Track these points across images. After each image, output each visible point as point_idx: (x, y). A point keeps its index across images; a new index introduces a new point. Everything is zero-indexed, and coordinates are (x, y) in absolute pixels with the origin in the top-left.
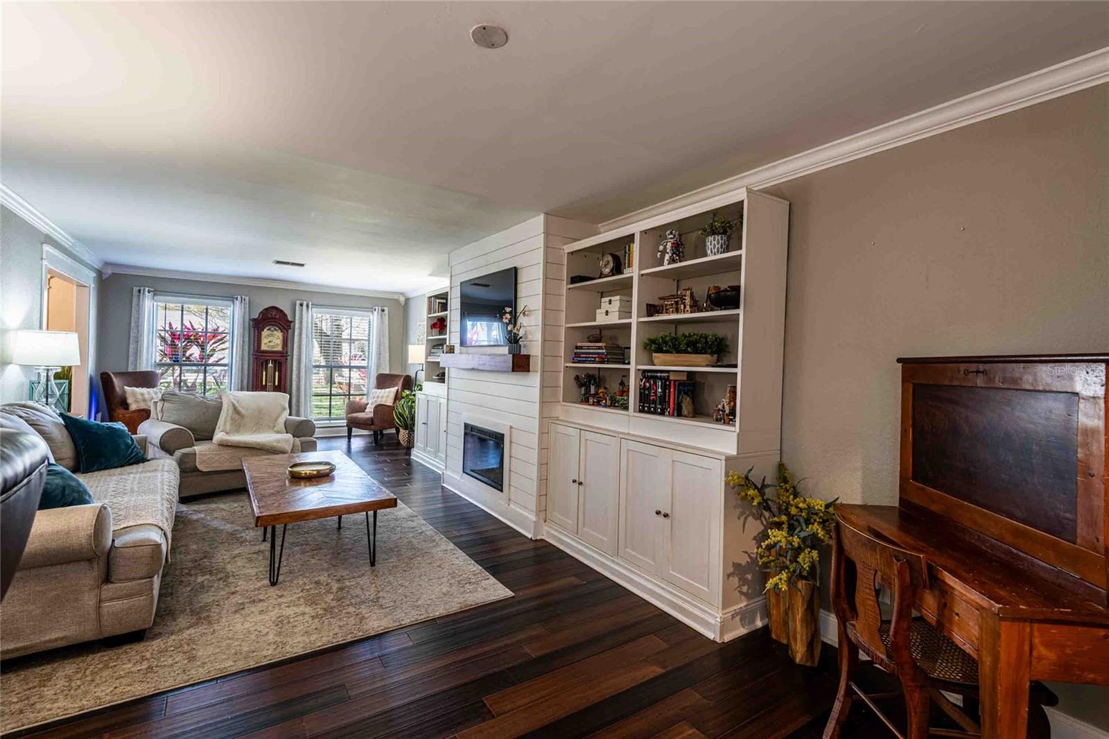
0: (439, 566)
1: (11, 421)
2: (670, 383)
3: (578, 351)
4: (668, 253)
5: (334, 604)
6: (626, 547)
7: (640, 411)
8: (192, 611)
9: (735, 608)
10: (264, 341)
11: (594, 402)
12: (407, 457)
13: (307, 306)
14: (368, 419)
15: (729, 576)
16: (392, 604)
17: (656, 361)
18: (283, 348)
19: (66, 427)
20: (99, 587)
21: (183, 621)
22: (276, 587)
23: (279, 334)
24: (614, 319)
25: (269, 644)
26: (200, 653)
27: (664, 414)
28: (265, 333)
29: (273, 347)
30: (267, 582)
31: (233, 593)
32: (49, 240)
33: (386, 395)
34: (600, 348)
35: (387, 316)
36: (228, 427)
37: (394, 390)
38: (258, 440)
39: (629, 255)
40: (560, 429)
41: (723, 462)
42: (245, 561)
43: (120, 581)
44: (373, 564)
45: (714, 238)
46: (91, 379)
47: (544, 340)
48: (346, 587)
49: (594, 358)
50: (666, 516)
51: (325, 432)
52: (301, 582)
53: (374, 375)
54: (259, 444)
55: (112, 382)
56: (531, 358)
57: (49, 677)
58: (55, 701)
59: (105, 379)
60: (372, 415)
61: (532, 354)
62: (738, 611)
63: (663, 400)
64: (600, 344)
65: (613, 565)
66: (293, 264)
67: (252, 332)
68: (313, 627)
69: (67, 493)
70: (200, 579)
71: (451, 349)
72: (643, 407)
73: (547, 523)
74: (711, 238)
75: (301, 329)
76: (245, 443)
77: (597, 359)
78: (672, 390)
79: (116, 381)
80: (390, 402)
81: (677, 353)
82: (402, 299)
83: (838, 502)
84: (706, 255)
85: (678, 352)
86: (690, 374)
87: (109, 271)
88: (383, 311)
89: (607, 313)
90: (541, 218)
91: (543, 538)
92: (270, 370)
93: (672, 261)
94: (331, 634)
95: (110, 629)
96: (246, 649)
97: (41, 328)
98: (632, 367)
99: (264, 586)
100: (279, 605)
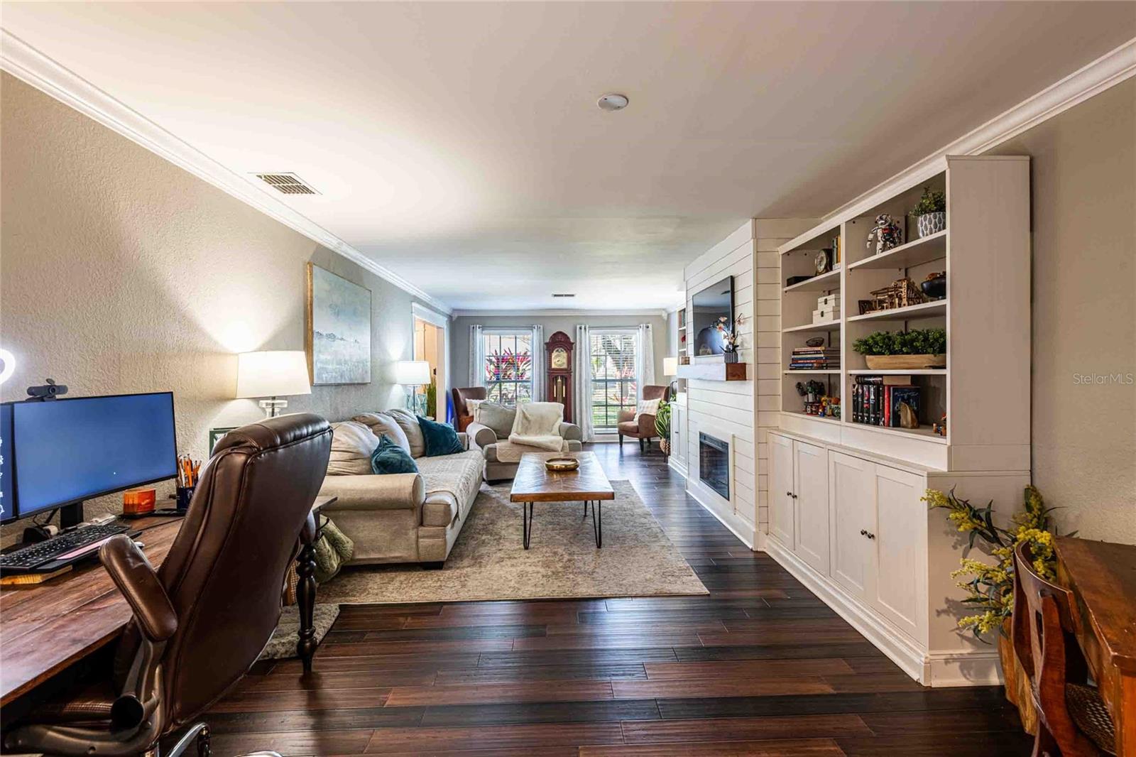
0: (653, 558)
1: (387, 419)
2: (884, 389)
3: (796, 357)
4: (879, 241)
5: (560, 570)
6: (837, 569)
7: (856, 421)
8: (473, 557)
9: (951, 652)
10: (554, 361)
11: (812, 411)
12: (664, 464)
13: (585, 329)
14: (634, 427)
15: (939, 613)
16: (602, 578)
17: (869, 364)
18: (568, 366)
19: (420, 425)
20: (417, 528)
21: (466, 562)
22: (527, 551)
23: (564, 354)
24: (828, 321)
25: (510, 587)
26: (469, 584)
27: (878, 425)
28: (554, 354)
29: (560, 365)
30: (522, 546)
31: (500, 550)
32: (416, 299)
33: (650, 405)
34: (817, 352)
35: (651, 333)
36: (520, 430)
37: (658, 400)
38: (538, 441)
39: (837, 249)
40: (777, 439)
41: (926, 479)
42: (514, 530)
43: (428, 526)
44: (599, 546)
45: (926, 216)
46: (447, 394)
47: (757, 347)
48: (574, 559)
49: (812, 363)
50: (871, 536)
51: (603, 438)
52: (544, 550)
53: (641, 387)
54: (537, 443)
55: (458, 394)
56: (747, 366)
57: (392, 579)
58: (392, 593)
59: (455, 392)
60: (637, 424)
61: (747, 362)
62: (955, 656)
63: (877, 407)
64: (819, 349)
65: (823, 585)
66: (566, 295)
67: (546, 354)
68: (541, 582)
69: (403, 465)
70: (484, 537)
71: (686, 361)
72: (857, 416)
73: (769, 536)
74: (921, 219)
75: (581, 349)
76: (527, 442)
77: (815, 365)
78: (886, 396)
79: (461, 395)
80: (653, 412)
81: (891, 354)
82: (665, 315)
83: (1075, 536)
84: (918, 238)
85: (893, 352)
86: (914, 377)
87: (456, 315)
88: (648, 327)
89: (822, 314)
90: (749, 225)
91: (765, 550)
92: (559, 385)
93: (884, 249)
94: (551, 590)
95: (425, 557)
96: (495, 587)
97: (413, 359)
98: (842, 372)
99: (520, 549)
100: (525, 563)
